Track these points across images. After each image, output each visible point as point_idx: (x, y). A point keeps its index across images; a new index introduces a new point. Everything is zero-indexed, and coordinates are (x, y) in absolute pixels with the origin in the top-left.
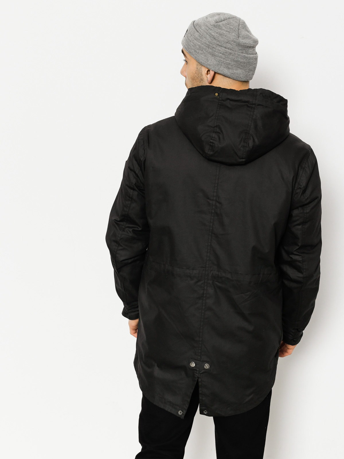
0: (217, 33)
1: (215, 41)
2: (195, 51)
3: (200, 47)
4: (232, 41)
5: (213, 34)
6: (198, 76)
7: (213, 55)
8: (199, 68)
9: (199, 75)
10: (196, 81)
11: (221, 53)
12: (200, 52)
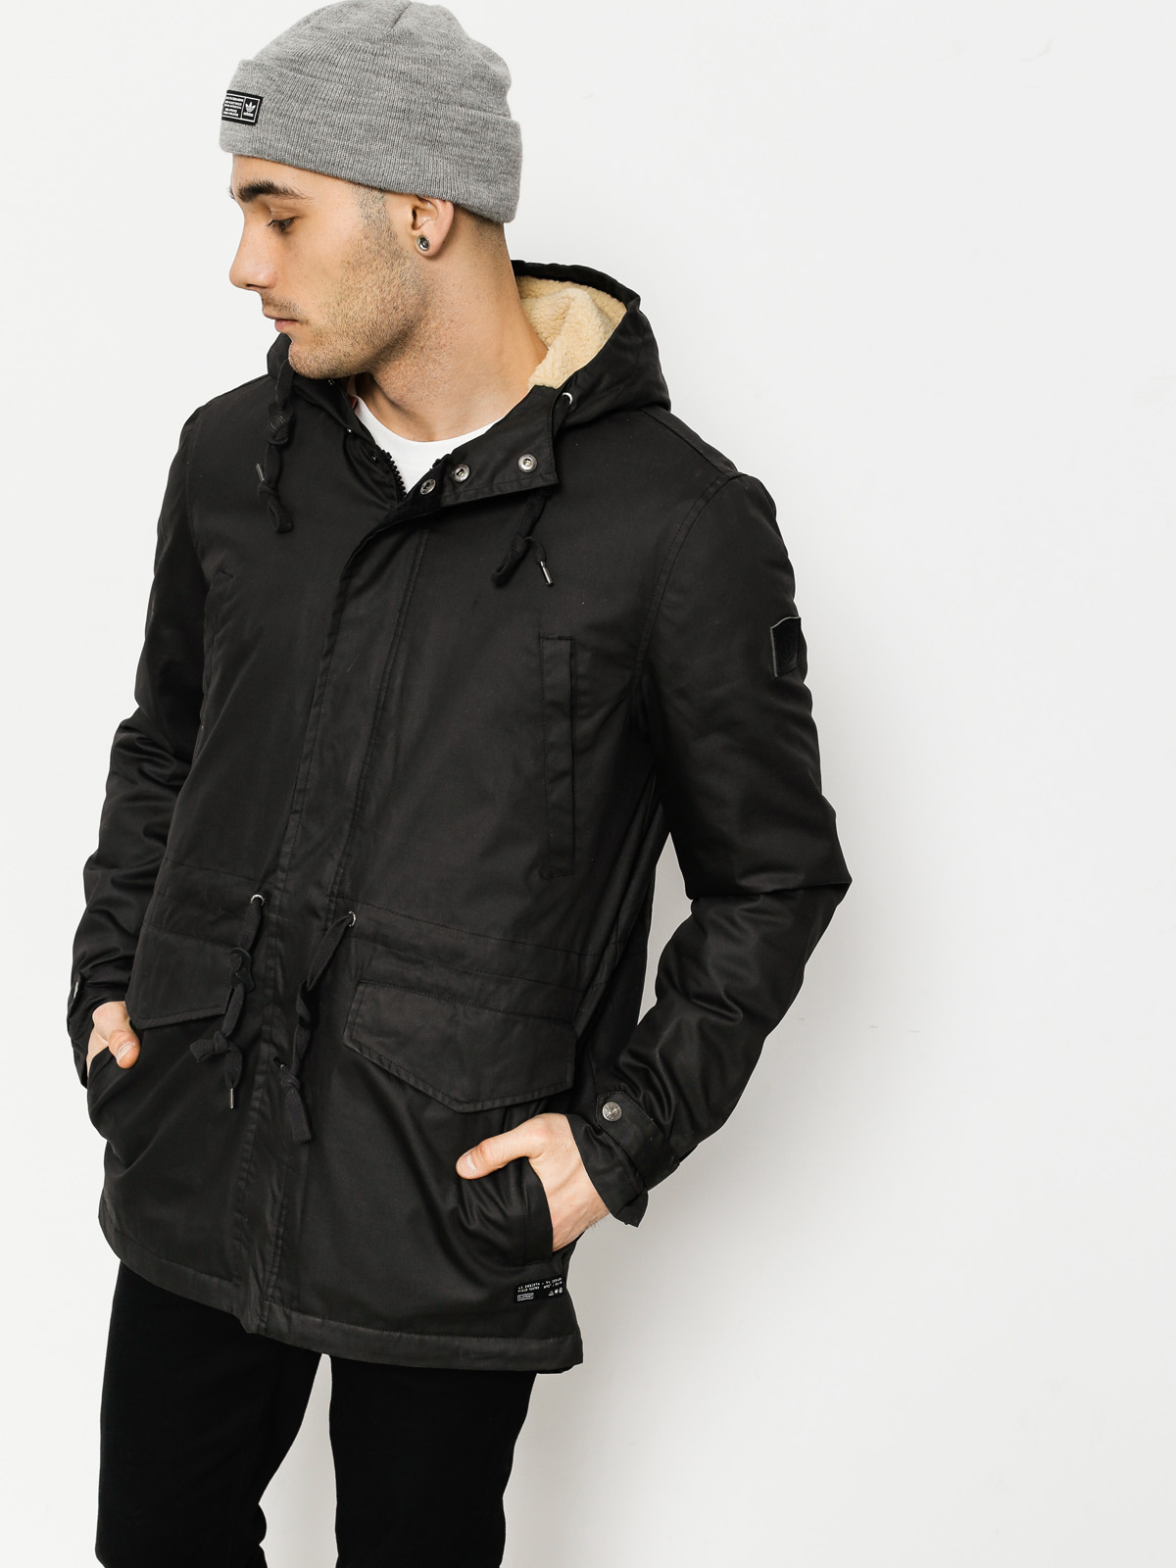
0: (415, 61)
1: (419, 91)
2: (353, 152)
3: (370, 128)
4: (474, 77)
5: (402, 67)
6: (377, 247)
7: (434, 143)
8: (374, 211)
9: (380, 241)
10: (374, 267)
11: (457, 129)
12: (377, 146)
